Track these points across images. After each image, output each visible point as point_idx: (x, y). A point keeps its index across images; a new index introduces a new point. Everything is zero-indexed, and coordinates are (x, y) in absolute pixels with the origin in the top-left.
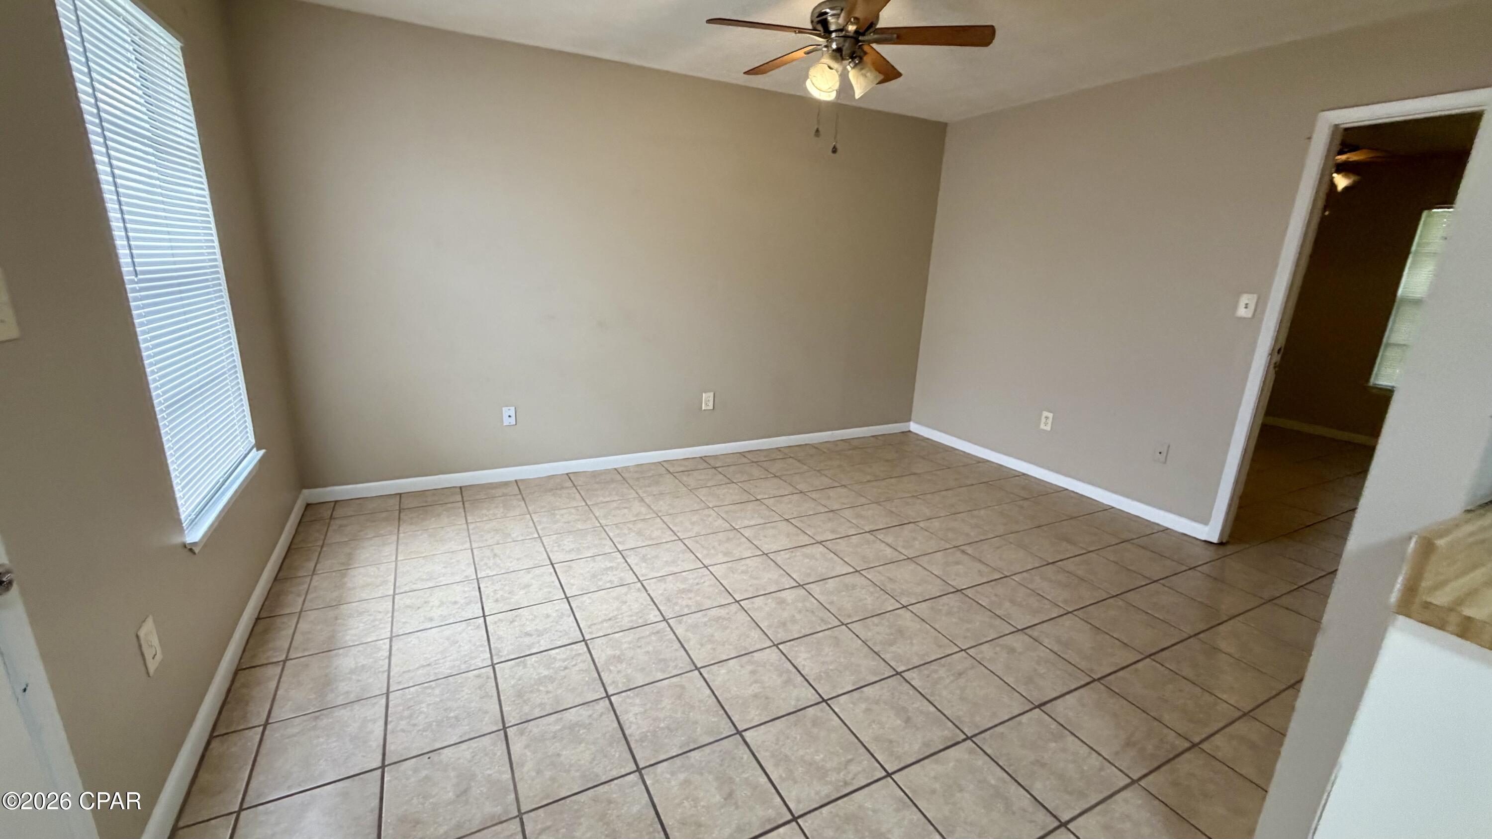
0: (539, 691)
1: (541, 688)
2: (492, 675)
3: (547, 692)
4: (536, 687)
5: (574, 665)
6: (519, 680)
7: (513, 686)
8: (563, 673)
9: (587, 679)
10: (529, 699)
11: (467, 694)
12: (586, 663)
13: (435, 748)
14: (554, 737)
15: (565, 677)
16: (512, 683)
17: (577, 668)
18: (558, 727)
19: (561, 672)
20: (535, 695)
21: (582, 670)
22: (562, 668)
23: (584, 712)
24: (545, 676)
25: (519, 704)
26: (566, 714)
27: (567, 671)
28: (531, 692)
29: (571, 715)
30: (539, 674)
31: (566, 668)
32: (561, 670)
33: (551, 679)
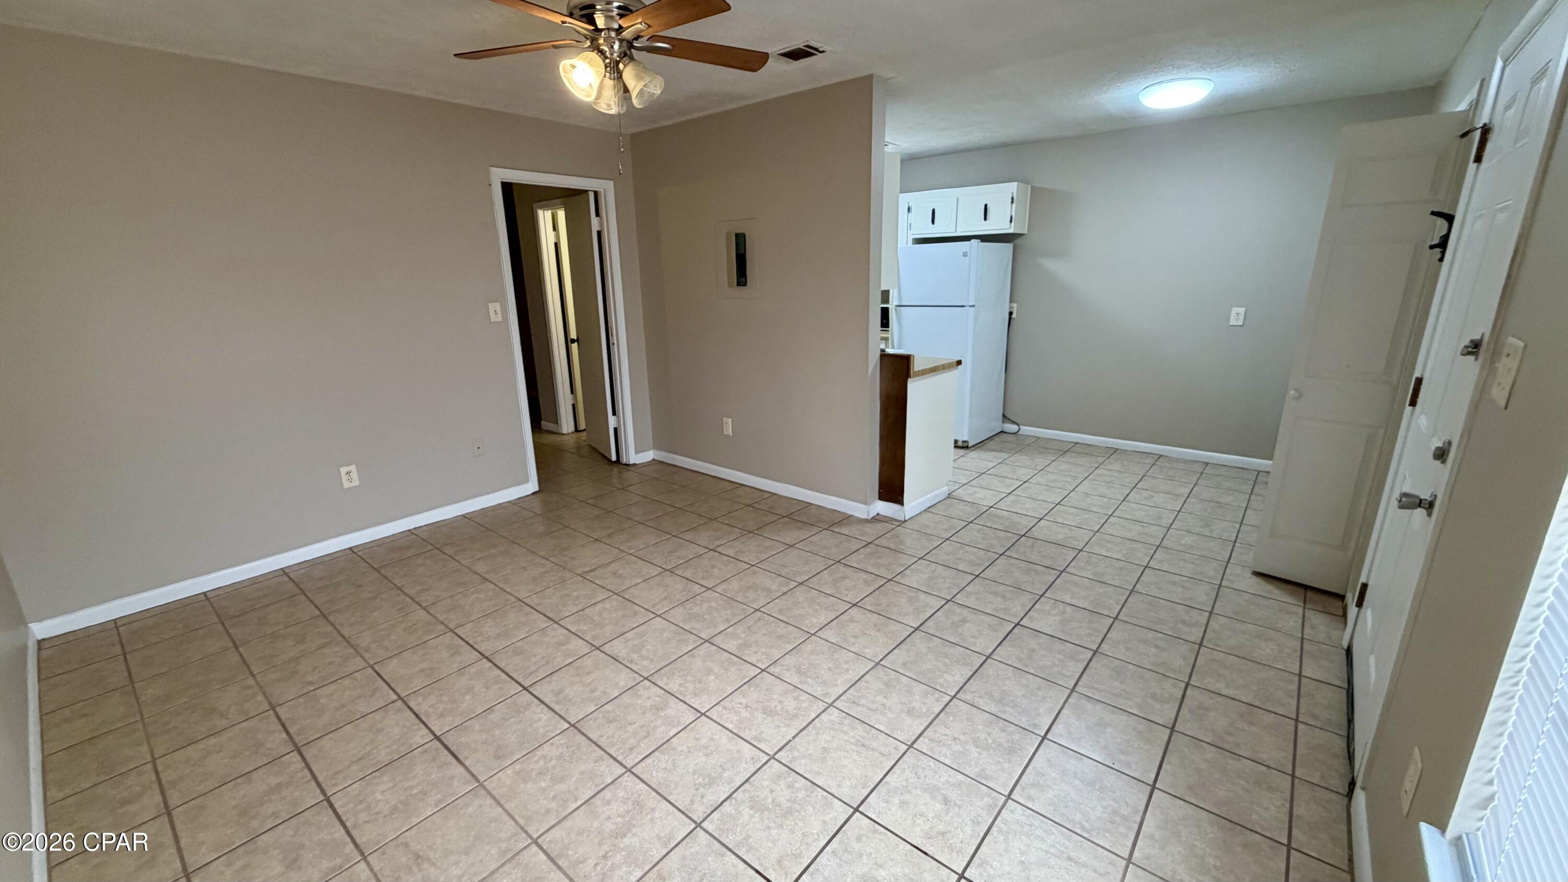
0: (994, 741)
1: (990, 741)
2: (1018, 788)
3: (989, 734)
4: (993, 745)
5: (947, 735)
6: (999, 762)
7: (1010, 761)
8: (962, 737)
9: (951, 718)
10: (1008, 741)
11: (1053, 790)
12: (936, 729)
13: (1106, 768)
14: (1016, 705)
15: (964, 733)
16: (1007, 765)
17: (947, 732)
18: (1007, 708)
19: (961, 739)
20: (1000, 740)
21: (946, 727)
22: (958, 741)
23: (981, 703)
24: (977, 747)
25: (1018, 745)
26: (993, 710)
27: (957, 736)
28: (1000, 745)
29: (992, 708)
30: (980, 753)
31: (955, 739)
32: (960, 740)
33: (976, 742)
